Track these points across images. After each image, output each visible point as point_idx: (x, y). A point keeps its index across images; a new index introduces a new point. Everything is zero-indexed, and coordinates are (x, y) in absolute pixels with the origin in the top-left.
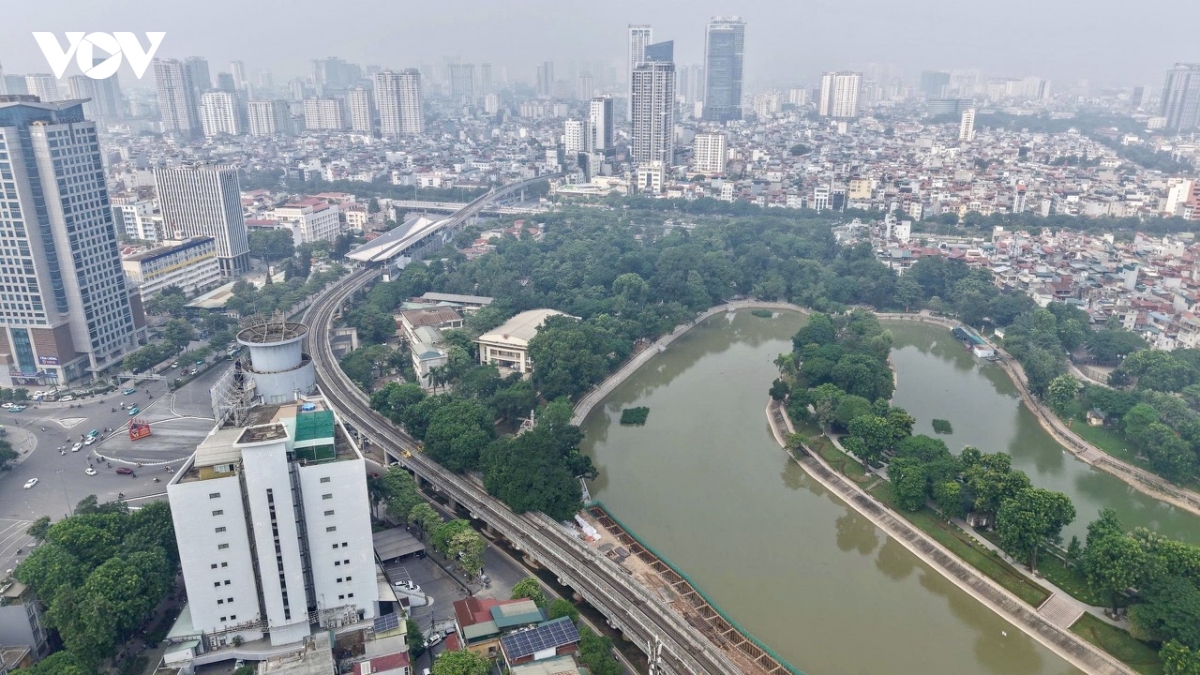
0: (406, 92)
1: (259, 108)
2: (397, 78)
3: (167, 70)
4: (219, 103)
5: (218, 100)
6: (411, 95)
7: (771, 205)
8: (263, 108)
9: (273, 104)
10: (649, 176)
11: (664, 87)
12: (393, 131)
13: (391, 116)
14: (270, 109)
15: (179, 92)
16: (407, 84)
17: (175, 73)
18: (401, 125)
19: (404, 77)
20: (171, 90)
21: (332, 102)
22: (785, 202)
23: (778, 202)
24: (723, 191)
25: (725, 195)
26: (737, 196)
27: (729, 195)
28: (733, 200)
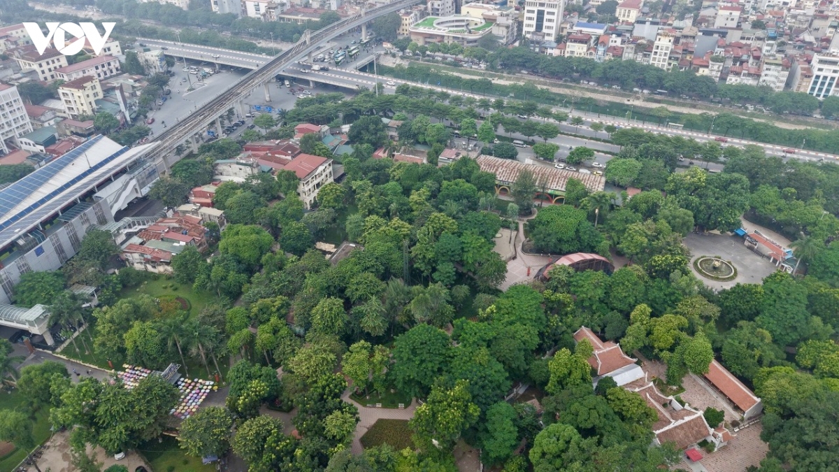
22: (757, 76)
23: (744, 75)
24: (654, 50)
25: (657, 56)
26: (677, 59)
27: (663, 57)
28: (670, 64)
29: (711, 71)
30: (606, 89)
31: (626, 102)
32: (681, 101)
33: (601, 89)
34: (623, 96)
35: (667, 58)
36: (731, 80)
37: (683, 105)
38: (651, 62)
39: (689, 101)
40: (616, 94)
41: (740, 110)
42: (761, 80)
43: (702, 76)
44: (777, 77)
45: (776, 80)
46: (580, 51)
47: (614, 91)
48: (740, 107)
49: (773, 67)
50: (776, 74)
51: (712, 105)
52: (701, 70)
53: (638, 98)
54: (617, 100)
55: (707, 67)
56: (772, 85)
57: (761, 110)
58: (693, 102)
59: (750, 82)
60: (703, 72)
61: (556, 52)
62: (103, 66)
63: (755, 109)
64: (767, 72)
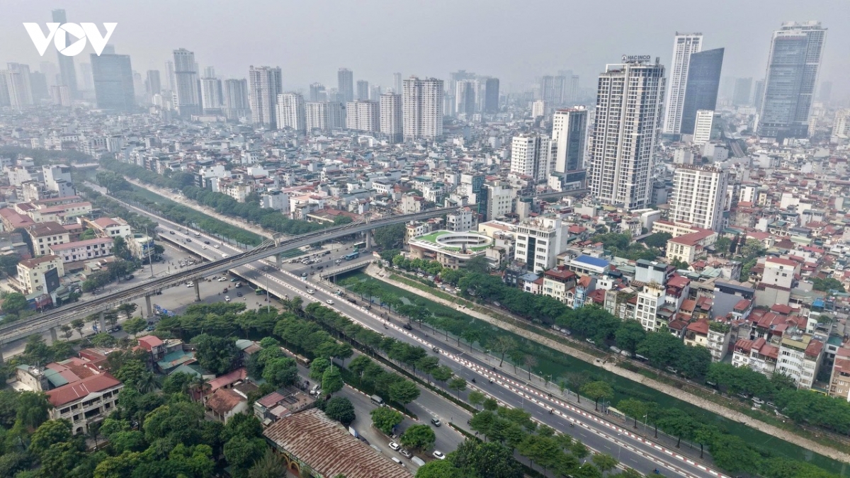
0: (426, 99)
1: (314, 108)
2: (419, 84)
3: (258, 74)
4: (287, 102)
5: (287, 100)
6: (431, 101)
7: (739, 360)
8: (317, 108)
9: (325, 105)
10: (532, 241)
11: (639, 98)
12: (412, 133)
13: (412, 120)
14: (322, 109)
15: (265, 93)
16: (428, 90)
17: (264, 77)
18: (420, 128)
19: (426, 84)
20: (259, 91)
21: (366, 105)
22: (772, 360)
23: (754, 355)
24: (638, 303)
25: (643, 311)
26: (666, 318)
27: (649, 313)
28: (658, 323)
29: (710, 342)
30: (577, 342)
31: (596, 363)
32: (665, 374)
33: (571, 340)
34: (595, 354)
35: (654, 315)
36: (738, 358)
37: (666, 381)
38: (636, 317)
39: (675, 377)
40: (586, 350)
41: (742, 404)
42: (778, 365)
43: (699, 346)
44: (800, 367)
45: (799, 371)
46: (558, 290)
47: (586, 345)
48: (742, 400)
49: (792, 351)
50: (797, 361)
51: (704, 389)
52: (698, 338)
53: (611, 360)
54: (585, 357)
55: (705, 335)
56: (794, 376)
57: (771, 410)
58: (680, 379)
59: (762, 366)
60: (700, 341)
61: (533, 288)
62: (96, 247)
63: (763, 407)
64: (785, 357)
